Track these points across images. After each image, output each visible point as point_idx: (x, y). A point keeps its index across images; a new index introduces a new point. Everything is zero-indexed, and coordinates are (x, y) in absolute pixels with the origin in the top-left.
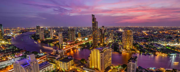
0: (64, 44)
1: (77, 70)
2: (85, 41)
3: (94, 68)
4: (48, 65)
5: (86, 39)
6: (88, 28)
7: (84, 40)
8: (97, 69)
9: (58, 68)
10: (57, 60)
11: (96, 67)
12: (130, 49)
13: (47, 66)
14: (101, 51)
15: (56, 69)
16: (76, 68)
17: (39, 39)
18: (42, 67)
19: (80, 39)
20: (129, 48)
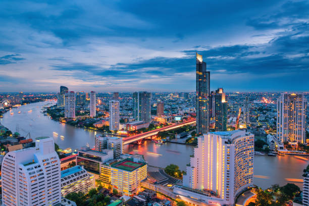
0: (123, 130)
1: (155, 195)
2: (174, 124)
3: (205, 190)
4: (82, 175)
5: (178, 119)
6: (180, 94)
7: (173, 122)
8: (213, 194)
9: (106, 186)
10: (105, 164)
11: (210, 187)
12: (300, 145)
13: (78, 178)
14: (227, 141)
15: (100, 188)
16: (153, 187)
17: (63, 116)
18: (66, 179)
19: (161, 119)
20: (294, 141)
